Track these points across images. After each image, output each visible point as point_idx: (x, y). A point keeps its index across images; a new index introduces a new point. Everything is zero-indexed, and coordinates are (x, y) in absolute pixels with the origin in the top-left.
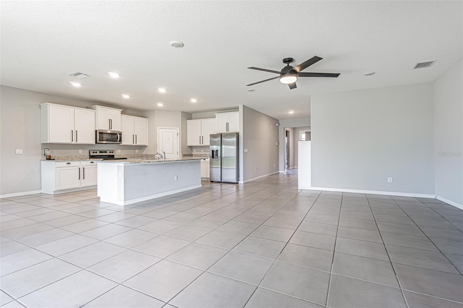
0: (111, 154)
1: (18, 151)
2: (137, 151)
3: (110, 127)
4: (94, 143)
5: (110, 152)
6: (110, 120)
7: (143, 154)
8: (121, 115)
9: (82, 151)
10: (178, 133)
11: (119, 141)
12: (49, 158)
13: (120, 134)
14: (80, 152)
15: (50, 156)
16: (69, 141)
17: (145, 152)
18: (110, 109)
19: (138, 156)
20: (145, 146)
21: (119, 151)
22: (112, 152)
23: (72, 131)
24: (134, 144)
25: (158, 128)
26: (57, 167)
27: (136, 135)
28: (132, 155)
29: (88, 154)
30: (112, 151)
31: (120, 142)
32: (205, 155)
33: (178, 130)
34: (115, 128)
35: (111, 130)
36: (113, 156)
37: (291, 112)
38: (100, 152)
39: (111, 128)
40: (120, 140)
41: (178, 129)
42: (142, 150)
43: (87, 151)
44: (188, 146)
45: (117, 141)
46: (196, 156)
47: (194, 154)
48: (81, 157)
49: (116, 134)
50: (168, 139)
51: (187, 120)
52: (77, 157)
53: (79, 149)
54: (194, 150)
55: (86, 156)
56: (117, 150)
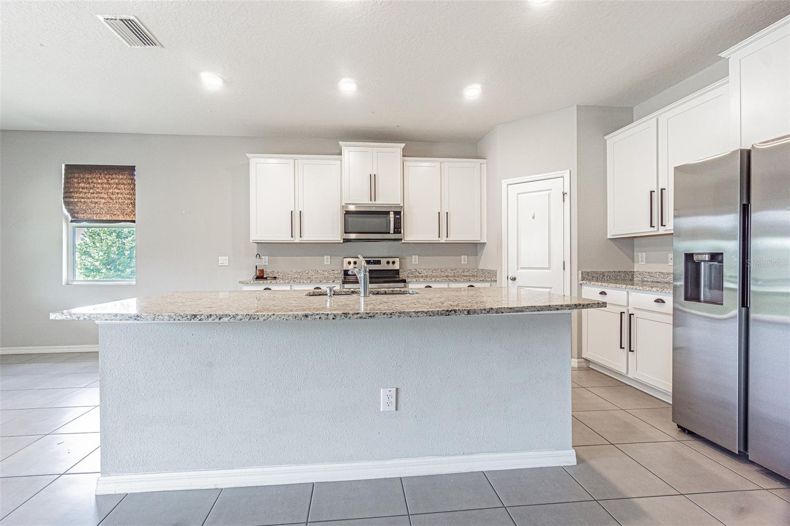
0: (391, 267)
1: (221, 260)
2: (464, 259)
3: (373, 196)
4: (339, 238)
5: (388, 263)
6: (373, 177)
8: (403, 160)
10: (567, 190)
11: (395, 233)
12: (261, 275)
13: (397, 213)
14: (325, 263)
16: (285, 237)
18: (373, 147)
19: (466, 273)
20: (480, 245)
21: (414, 259)
22: (393, 262)
23: (292, 211)
24: (444, 240)
25: (504, 183)
27: (447, 213)
28: (449, 271)
29: (342, 268)
30: (392, 259)
31: (397, 236)
33: (566, 180)
34: (387, 198)
35: (375, 202)
39: (373, 198)
40: (395, 229)
41: (568, 176)
42: (474, 256)
43: (340, 260)
44: (609, 239)
45: (389, 233)
46: (647, 281)
47: (640, 270)
48: (325, 273)
49: (388, 213)
50: (533, 218)
51: (606, 137)
52: (319, 275)
53: (323, 256)
54: (640, 254)
55: (337, 272)
56: (409, 257)
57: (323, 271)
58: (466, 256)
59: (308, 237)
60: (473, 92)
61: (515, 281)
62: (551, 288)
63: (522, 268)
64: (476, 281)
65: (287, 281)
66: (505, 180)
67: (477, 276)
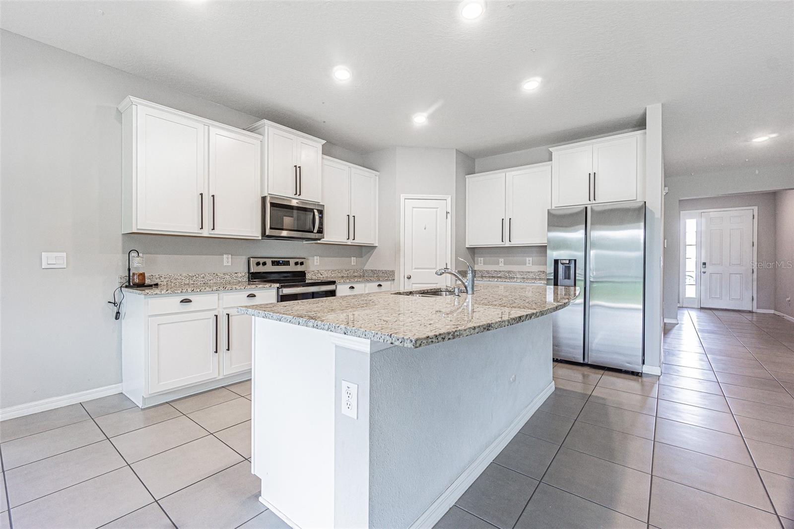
0: (299, 268)
1: (48, 259)
2: (354, 260)
3: (298, 191)
4: (258, 235)
5: (296, 264)
6: (298, 169)
7: (366, 268)
8: (323, 158)
9: (230, 260)
10: (449, 210)
11: (318, 232)
12: (141, 282)
13: (321, 212)
14: (226, 264)
15: (142, 275)
16: (192, 228)
17: (372, 264)
18: (298, 135)
19: (356, 274)
20: (371, 248)
21: (315, 261)
22: (302, 264)
23: (202, 194)
24: (349, 242)
25: (403, 196)
26: (150, 316)
27: (354, 216)
28: (344, 271)
29: (246, 270)
30: (302, 260)
31: (317, 236)
32: (509, 272)
33: (448, 204)
34: (310, 195)
35: (300, 197)
36: (303, 274)
37: (762, 139)
38: (274, 263)
39: (298, 193)
40: (319, 228)
41: (449, 200)
42: (362, 259)
43: (243, 260)
44: (467, 248)
45: (312, 232)
46: (485, 277)
47: (480, 269)
48: (227, 276)
49: (312, 210)
50: (425, 229)
51: (466, 176)
52: (219, 279)
53: (222, 254)
54: (479, 259)
55: (240, 275)
56: (311, 258)
57: (224, 274)
58: (355, 258)
59: (222, 230)
60: (420, 119)
61: (410, 279)
62: (437, 284)
63: (415, 269)
64: (383, 281)
65: (215, 288)
66: (403, 195)
67: (363, 276)
